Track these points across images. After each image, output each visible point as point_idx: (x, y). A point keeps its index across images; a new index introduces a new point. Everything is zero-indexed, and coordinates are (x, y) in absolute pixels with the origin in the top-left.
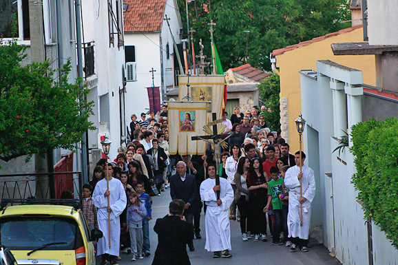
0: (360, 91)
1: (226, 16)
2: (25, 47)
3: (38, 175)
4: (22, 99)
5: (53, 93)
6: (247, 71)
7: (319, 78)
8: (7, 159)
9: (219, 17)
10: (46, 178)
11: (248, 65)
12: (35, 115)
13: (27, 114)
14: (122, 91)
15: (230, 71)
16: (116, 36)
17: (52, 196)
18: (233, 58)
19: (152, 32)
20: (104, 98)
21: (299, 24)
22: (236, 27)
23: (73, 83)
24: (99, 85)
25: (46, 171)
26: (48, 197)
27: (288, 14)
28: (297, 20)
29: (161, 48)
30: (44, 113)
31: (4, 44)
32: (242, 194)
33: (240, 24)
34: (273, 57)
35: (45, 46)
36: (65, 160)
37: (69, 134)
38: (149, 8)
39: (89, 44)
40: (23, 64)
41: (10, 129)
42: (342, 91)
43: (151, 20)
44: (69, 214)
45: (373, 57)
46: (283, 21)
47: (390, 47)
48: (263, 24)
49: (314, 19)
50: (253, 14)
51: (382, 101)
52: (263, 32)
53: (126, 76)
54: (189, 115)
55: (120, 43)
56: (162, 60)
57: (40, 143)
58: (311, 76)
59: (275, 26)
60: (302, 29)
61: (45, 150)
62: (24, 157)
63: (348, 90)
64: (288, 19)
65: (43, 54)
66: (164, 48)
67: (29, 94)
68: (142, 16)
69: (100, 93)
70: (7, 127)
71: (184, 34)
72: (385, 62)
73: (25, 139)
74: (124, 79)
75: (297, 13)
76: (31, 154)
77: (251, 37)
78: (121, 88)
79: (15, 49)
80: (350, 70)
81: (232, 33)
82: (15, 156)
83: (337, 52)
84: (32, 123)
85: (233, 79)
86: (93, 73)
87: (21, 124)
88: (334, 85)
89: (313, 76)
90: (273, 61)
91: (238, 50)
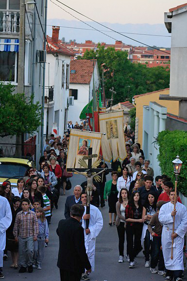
0: (165, 117)
1: (120, 79)
2: (14, 86)
3: (17, 144)
4: (10, 109)
5: (25, 108)
6: (127, 104)
7: (150, 109)
8: (3, 136)
9: (117, 79)
10: (21, 146)
11: (128, 102)
12: (15, 117)
13: (12, 117)
14: (66, 110)
15: (119, 104)
16: (65, 84)
17: (23, 155)
18: (122, 98)
19: (86, 84)
20: (57, 112)
21: (153, 85)
22: (124, 84)
23: (35, 104)
24: (55, 106)
25: (21, 143)
26: (21, 155)
27: (148, 80)
28: (152, 83)
29: (90, 91)
30: (20, 116)
31: (5, 84)
32: (121, 221)
33: (126, 83)
34: (134, 99)
35: (24, 86)
36: (32, 139)
37: (31, 127)
38: (86, 73)
39: (51, 87)
40: (13, 94)
41: (4, 123)
42: (158, 116)
43: (86, 78)
44: (26, 163)
45: (178, 102)
46: (146, 83)
47: (185, 98)
48: (137, 83)
49: (160, 83)
50: (133, 78)
51: (177, 122)
52: (137, 87)
53: (69, 103)
54: (86, 142)
55: (67, 88)
56: (89, 96)
57: (17, 130)
58: (147, 108)
59: (142, 85)
60: (155, 87)
61: (20, 133)
62: (10, 136)
63: (160, 116)
64: (148, 82)
65: (23, 89)
66: (91, 92)
67: (14, 108)
68: (82, 76)
69: (55, 109)
70: (3, 122)
71: (101, 85)
72: (182, 104)
73: (10, 128)
74: (68, 104)
75: (153, 80)
76: (13, 135)
77: (131, 89)
78: (66, 108)
79: (10, 86)
80: (162, 106)
81: (123, 87)
82: (6, 135)
83: (160, 98)
84: (14, 121)
85: (120, 107)
86: (52, 100)
87: (9, 121)
88: (155, 113)
89: (148, 108)
90: (133, 100)
91: (125, 94)
